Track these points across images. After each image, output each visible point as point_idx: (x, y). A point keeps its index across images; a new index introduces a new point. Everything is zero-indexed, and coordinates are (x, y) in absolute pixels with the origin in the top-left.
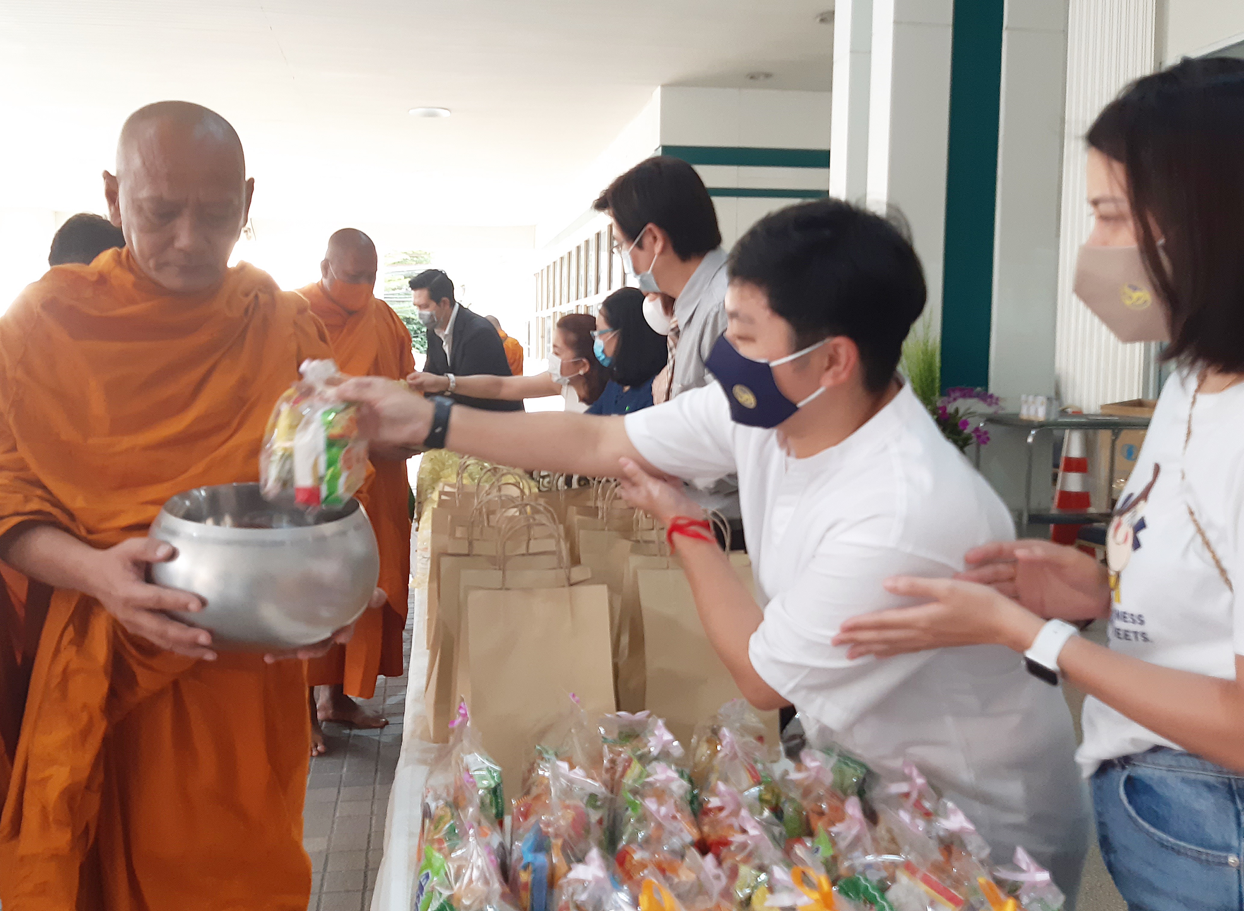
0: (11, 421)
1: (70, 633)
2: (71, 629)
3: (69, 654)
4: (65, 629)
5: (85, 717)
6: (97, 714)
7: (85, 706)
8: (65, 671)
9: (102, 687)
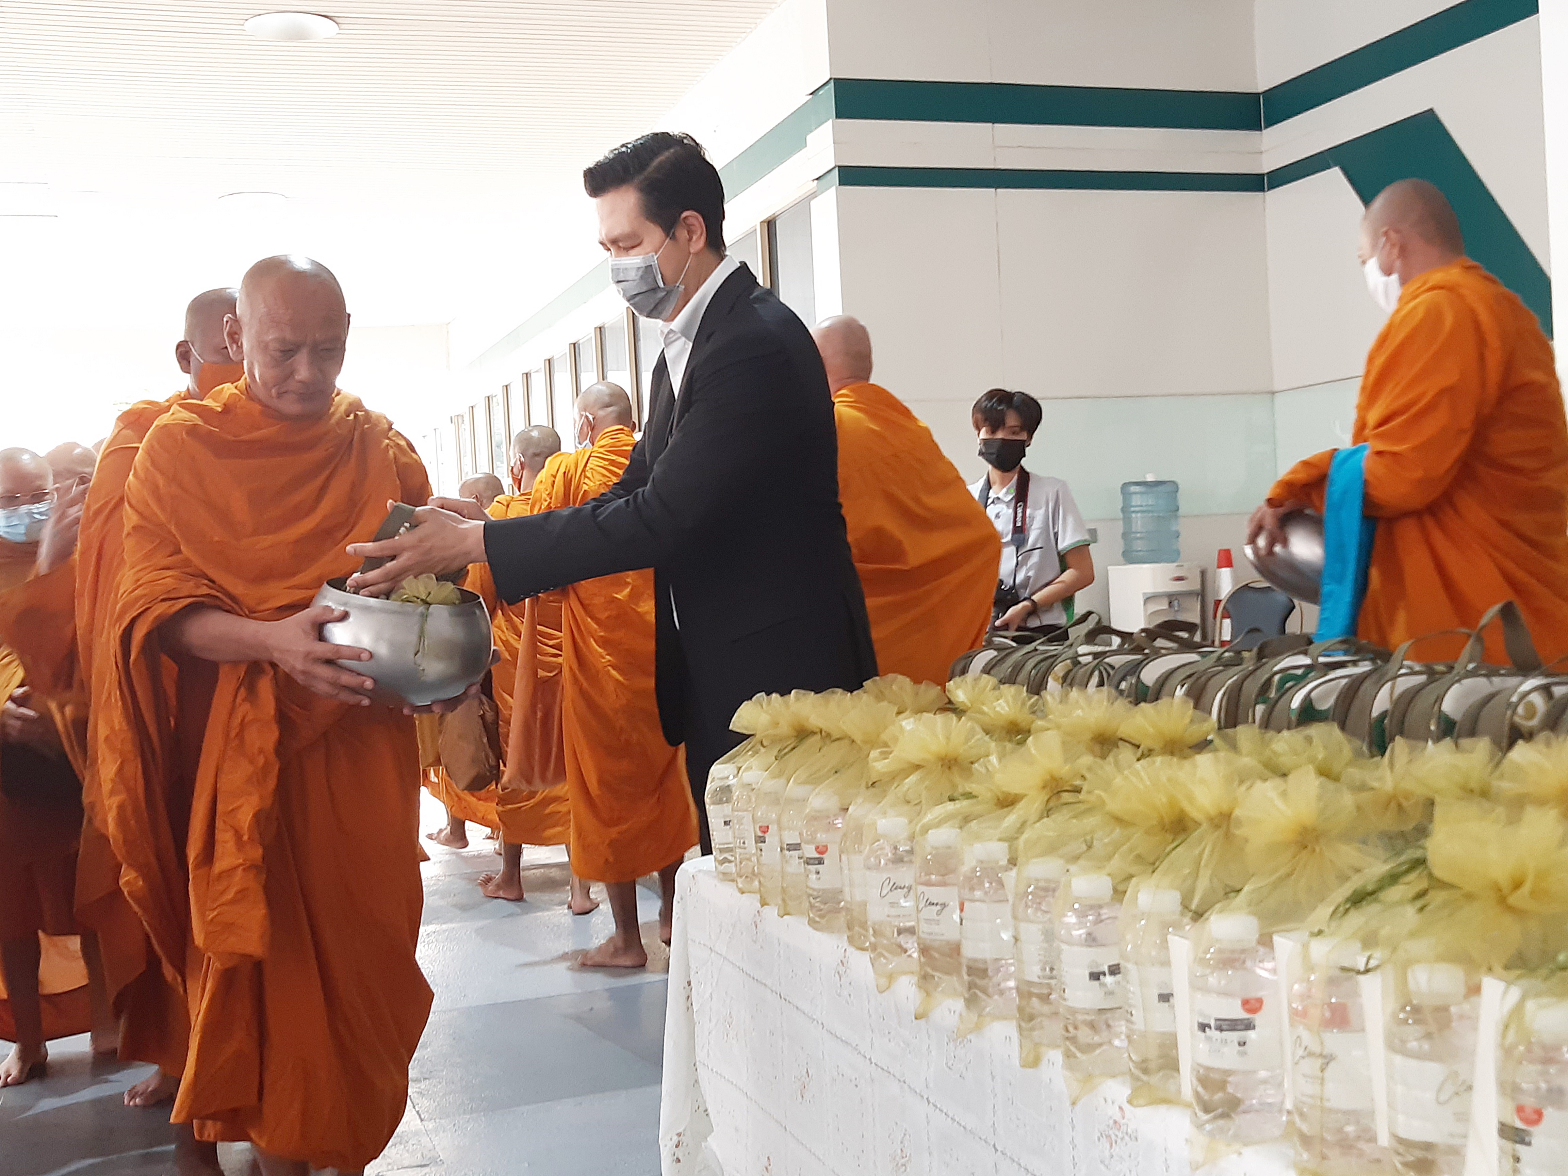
0: (173, 529)
1: (243, 692)
2: (242, 689)
3: (244, 708)
4: (239, 688)
5: (261, 760)
6: (273, 758)
7: (261, 751)
8: (243, 721)
9: (273, 735)
